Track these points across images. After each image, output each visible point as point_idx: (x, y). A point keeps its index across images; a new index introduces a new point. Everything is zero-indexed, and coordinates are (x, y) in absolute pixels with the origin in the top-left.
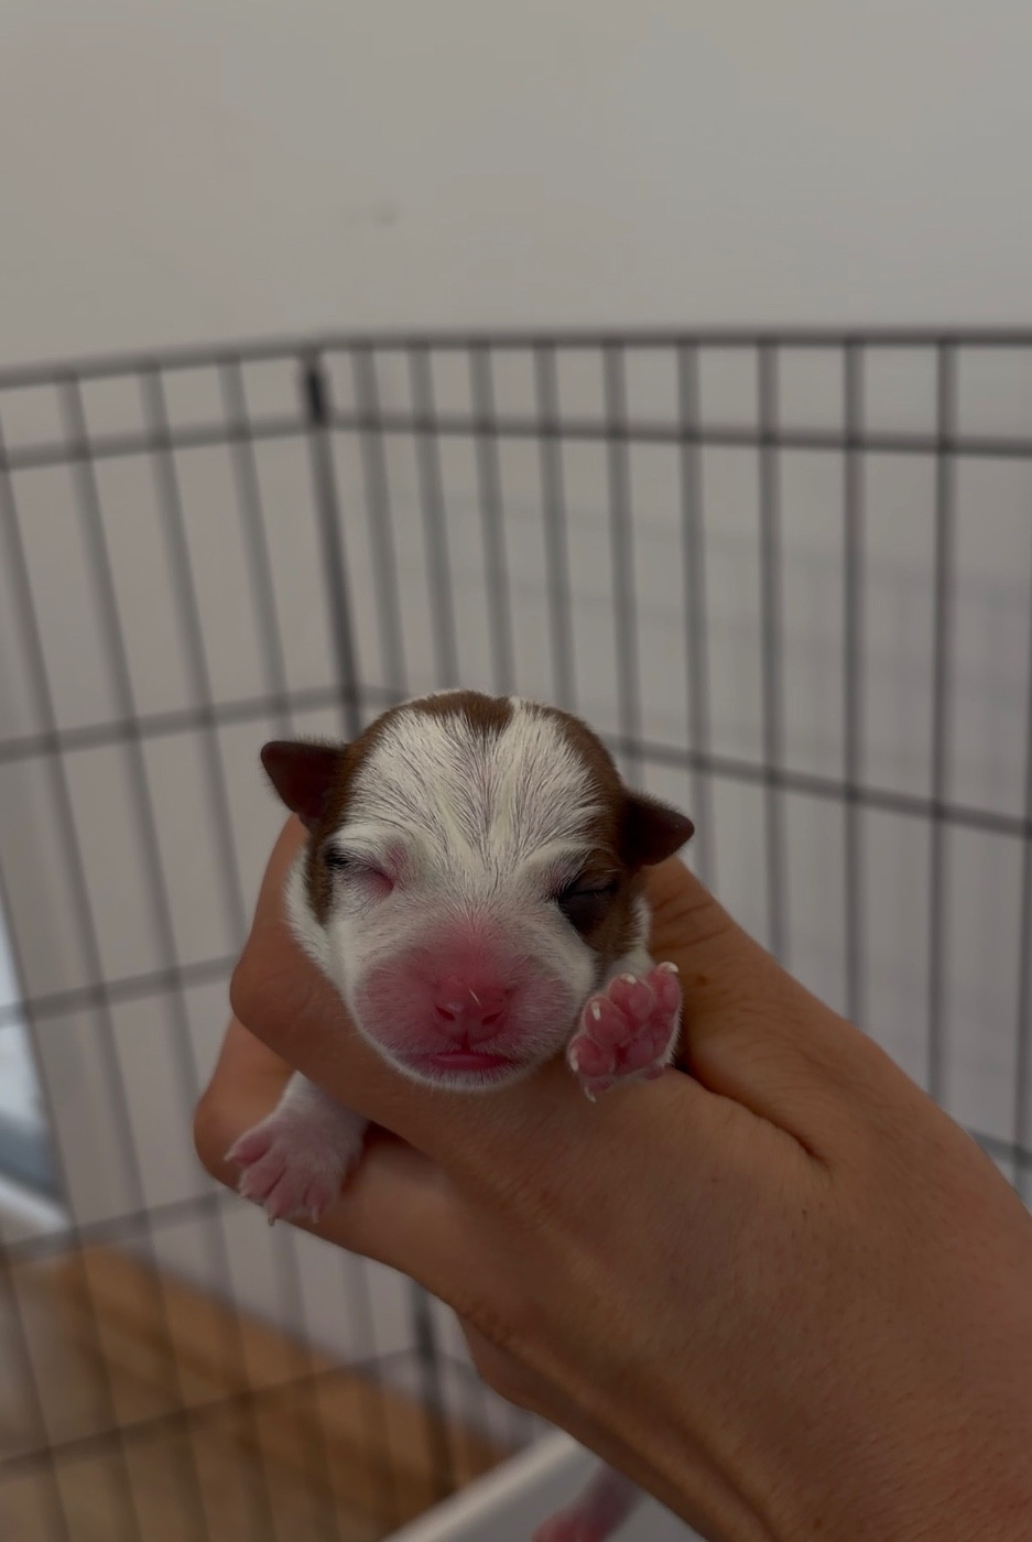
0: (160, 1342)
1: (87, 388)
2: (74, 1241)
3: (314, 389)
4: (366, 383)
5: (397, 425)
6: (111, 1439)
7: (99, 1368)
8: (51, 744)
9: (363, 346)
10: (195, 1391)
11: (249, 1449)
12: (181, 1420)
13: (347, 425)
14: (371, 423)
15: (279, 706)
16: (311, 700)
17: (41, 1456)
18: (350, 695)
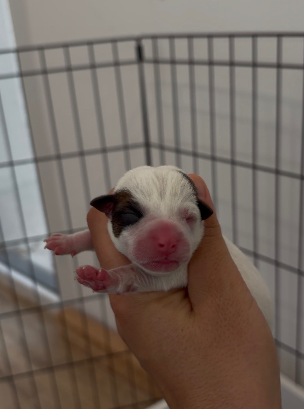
0: (86, 337)
1: (72, 50)
2: (61, 305)
3: (140, 50)
4: (155, 49)
5: (164, 62)
6: (71, 365)
7: (68, 344)
8: (59, 157)
9: (154, 37)
10: (96, 352)
11: (111, 370)
12: (92, 360)
13: (149, 62)
14: (156, 61)
15: (126, 147)
16: (136, 146)
17: (50, 369)
18: (147, 145)
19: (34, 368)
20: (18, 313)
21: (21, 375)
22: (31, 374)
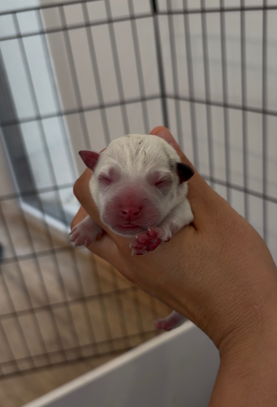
3: (154, 2)
5: (178, 13)
6: (101, 296)
8: (81, 110)
13: (163, 13)
14: (170, 13)
15: (143, 99)
16: (153, 98)
17: (82, 299)
18: (163, 96)
19: (69, 299)
20: (53, 252)
21: (58, 305)
22: (66, 304)
